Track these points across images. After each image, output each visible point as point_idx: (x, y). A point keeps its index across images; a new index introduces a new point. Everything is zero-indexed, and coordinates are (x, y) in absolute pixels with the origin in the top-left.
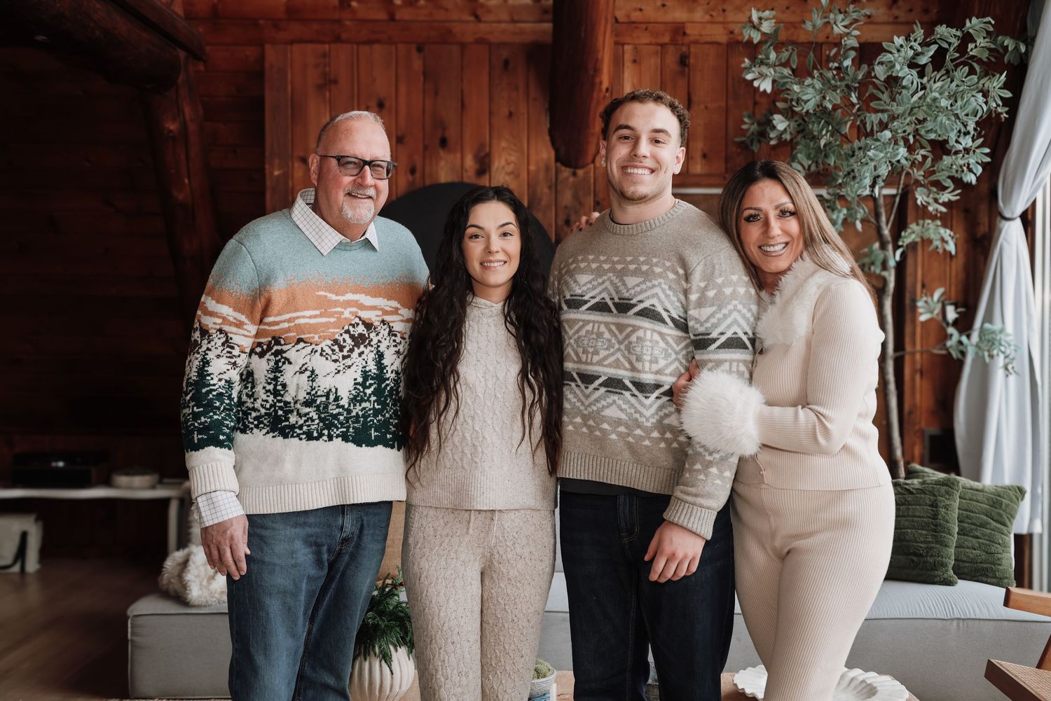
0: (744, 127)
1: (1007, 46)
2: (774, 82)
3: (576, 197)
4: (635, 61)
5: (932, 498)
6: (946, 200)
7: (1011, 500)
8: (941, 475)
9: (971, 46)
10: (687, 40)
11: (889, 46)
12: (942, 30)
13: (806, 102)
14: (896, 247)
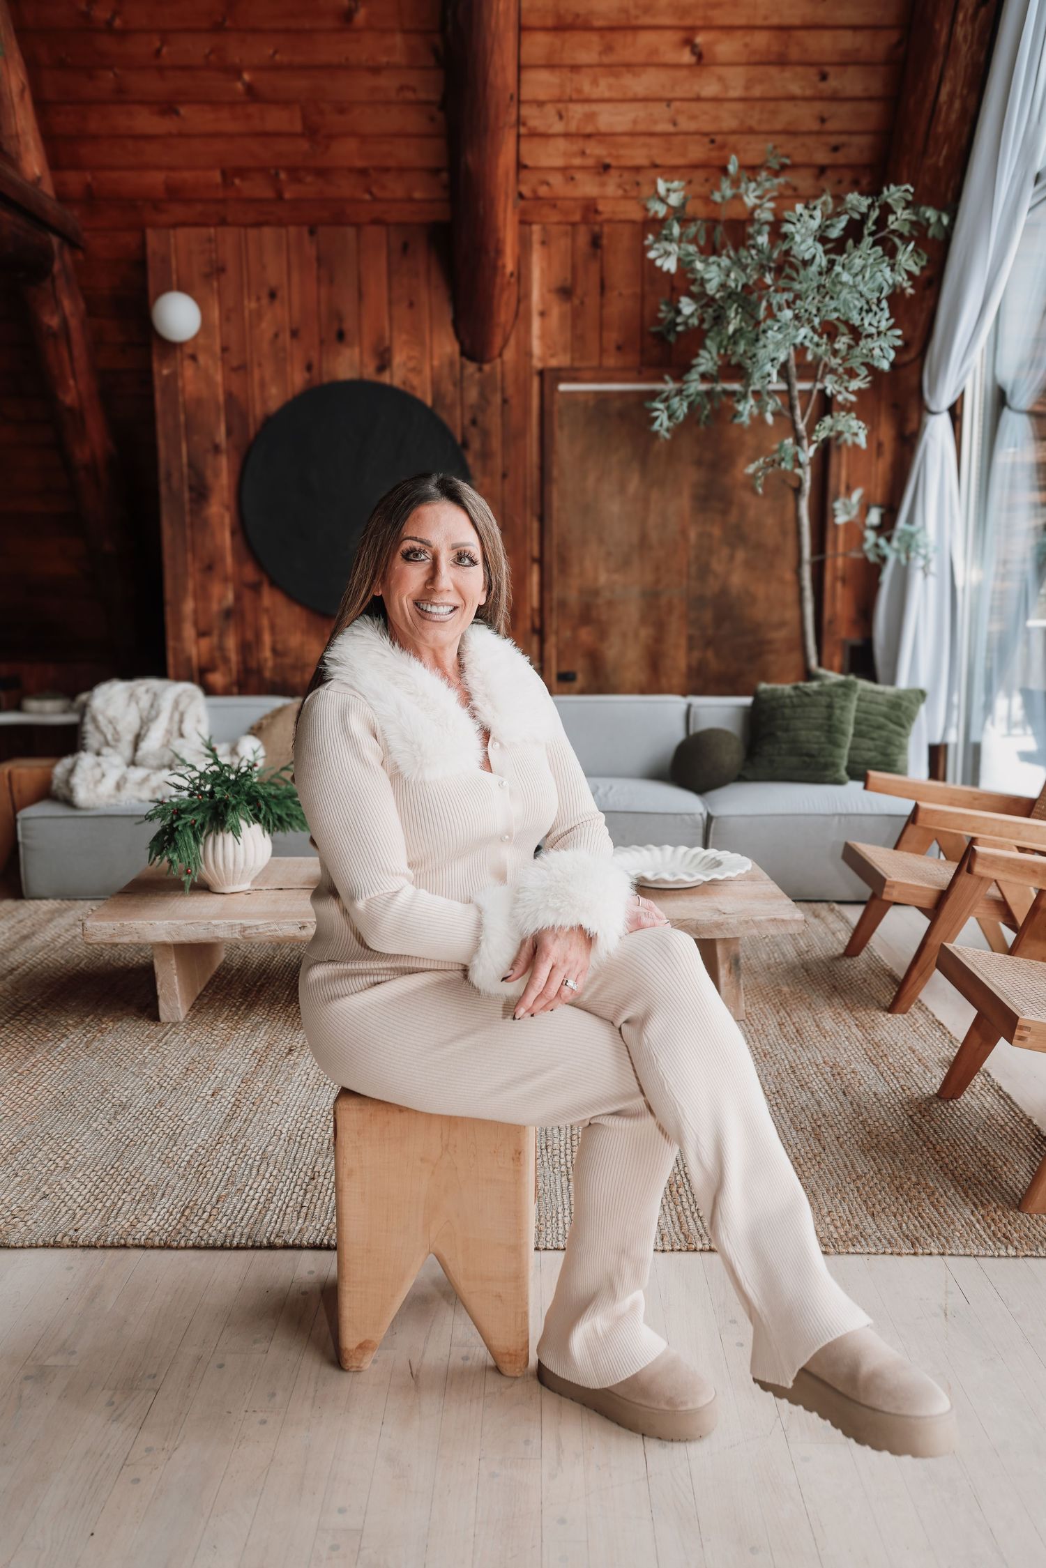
0: (661, 315)
1: (930, 218)
2: (679, 260)
3: (483, 396)
4: (543, 243)
5: (828, 699)
6: (856, 388)
7: (911, 702)
8: (841, 678)
9: (891, 218)
10: (599, 218)
11: (790, 216)
12: (853, 198)
13: (710, 280)
14: (811, 443)
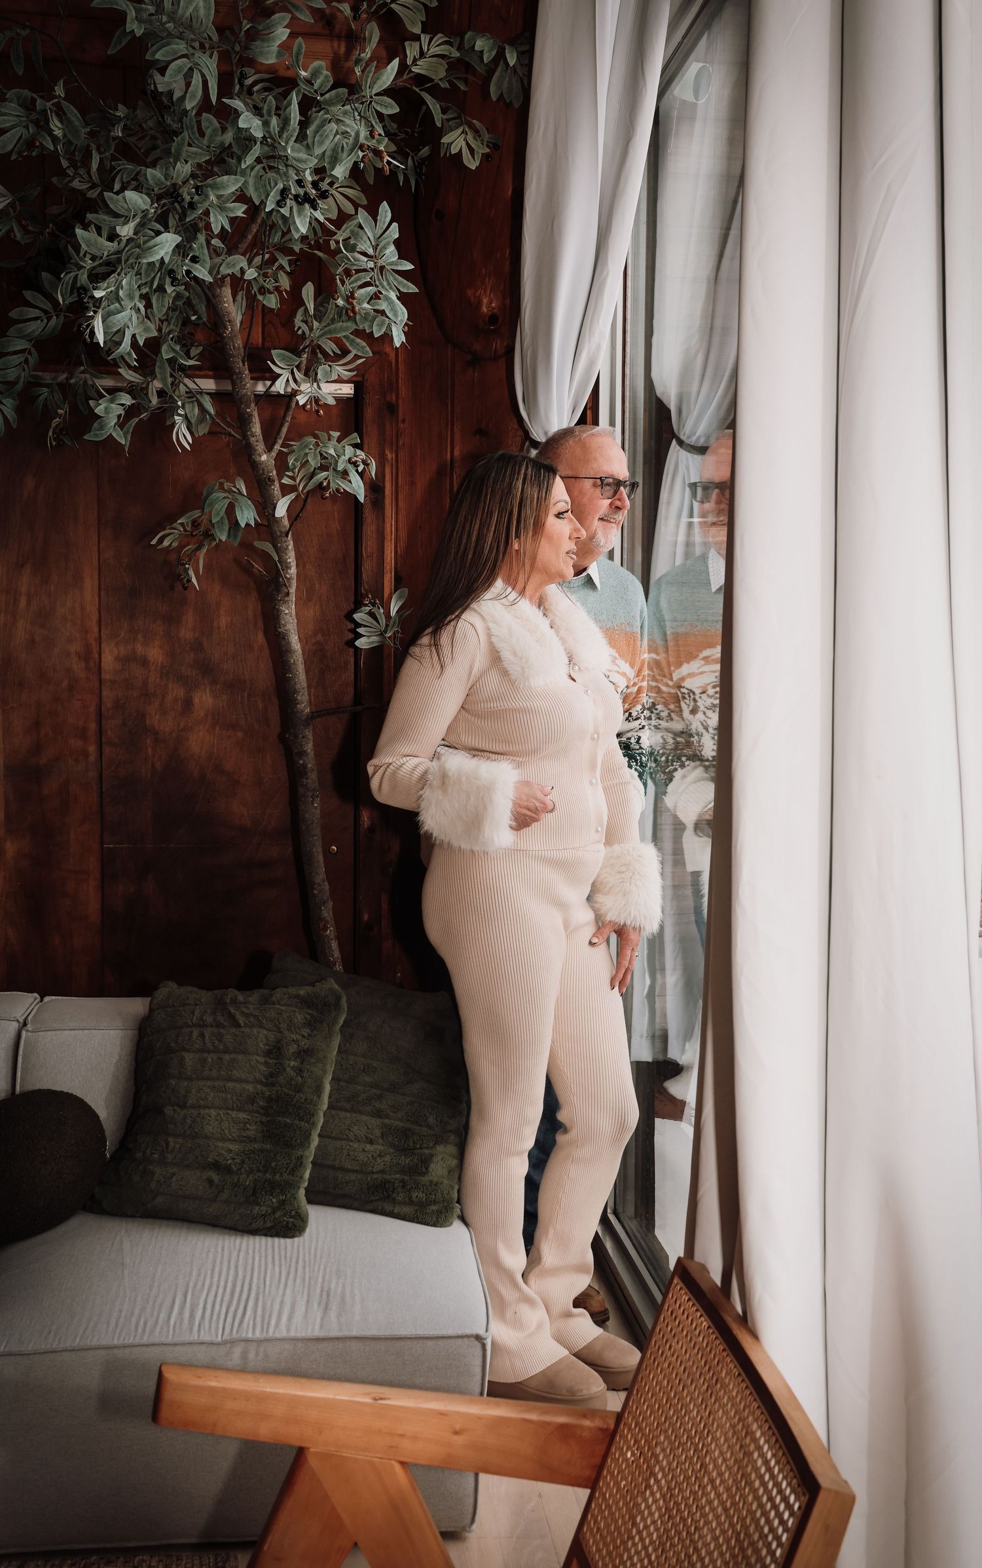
1: (482, 52)
